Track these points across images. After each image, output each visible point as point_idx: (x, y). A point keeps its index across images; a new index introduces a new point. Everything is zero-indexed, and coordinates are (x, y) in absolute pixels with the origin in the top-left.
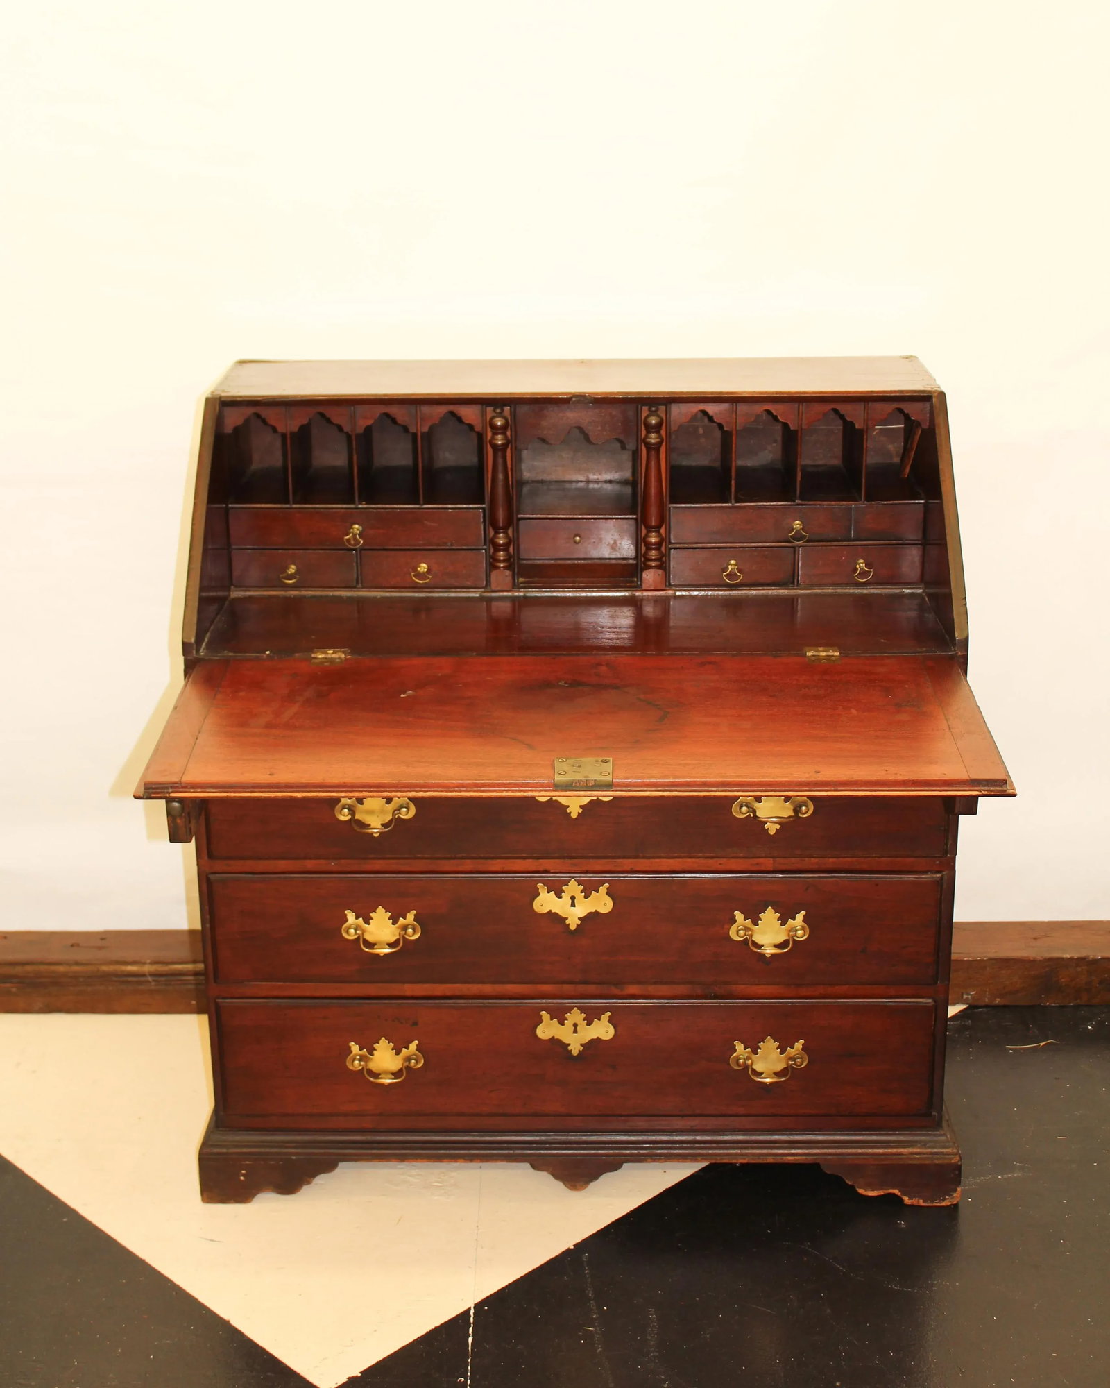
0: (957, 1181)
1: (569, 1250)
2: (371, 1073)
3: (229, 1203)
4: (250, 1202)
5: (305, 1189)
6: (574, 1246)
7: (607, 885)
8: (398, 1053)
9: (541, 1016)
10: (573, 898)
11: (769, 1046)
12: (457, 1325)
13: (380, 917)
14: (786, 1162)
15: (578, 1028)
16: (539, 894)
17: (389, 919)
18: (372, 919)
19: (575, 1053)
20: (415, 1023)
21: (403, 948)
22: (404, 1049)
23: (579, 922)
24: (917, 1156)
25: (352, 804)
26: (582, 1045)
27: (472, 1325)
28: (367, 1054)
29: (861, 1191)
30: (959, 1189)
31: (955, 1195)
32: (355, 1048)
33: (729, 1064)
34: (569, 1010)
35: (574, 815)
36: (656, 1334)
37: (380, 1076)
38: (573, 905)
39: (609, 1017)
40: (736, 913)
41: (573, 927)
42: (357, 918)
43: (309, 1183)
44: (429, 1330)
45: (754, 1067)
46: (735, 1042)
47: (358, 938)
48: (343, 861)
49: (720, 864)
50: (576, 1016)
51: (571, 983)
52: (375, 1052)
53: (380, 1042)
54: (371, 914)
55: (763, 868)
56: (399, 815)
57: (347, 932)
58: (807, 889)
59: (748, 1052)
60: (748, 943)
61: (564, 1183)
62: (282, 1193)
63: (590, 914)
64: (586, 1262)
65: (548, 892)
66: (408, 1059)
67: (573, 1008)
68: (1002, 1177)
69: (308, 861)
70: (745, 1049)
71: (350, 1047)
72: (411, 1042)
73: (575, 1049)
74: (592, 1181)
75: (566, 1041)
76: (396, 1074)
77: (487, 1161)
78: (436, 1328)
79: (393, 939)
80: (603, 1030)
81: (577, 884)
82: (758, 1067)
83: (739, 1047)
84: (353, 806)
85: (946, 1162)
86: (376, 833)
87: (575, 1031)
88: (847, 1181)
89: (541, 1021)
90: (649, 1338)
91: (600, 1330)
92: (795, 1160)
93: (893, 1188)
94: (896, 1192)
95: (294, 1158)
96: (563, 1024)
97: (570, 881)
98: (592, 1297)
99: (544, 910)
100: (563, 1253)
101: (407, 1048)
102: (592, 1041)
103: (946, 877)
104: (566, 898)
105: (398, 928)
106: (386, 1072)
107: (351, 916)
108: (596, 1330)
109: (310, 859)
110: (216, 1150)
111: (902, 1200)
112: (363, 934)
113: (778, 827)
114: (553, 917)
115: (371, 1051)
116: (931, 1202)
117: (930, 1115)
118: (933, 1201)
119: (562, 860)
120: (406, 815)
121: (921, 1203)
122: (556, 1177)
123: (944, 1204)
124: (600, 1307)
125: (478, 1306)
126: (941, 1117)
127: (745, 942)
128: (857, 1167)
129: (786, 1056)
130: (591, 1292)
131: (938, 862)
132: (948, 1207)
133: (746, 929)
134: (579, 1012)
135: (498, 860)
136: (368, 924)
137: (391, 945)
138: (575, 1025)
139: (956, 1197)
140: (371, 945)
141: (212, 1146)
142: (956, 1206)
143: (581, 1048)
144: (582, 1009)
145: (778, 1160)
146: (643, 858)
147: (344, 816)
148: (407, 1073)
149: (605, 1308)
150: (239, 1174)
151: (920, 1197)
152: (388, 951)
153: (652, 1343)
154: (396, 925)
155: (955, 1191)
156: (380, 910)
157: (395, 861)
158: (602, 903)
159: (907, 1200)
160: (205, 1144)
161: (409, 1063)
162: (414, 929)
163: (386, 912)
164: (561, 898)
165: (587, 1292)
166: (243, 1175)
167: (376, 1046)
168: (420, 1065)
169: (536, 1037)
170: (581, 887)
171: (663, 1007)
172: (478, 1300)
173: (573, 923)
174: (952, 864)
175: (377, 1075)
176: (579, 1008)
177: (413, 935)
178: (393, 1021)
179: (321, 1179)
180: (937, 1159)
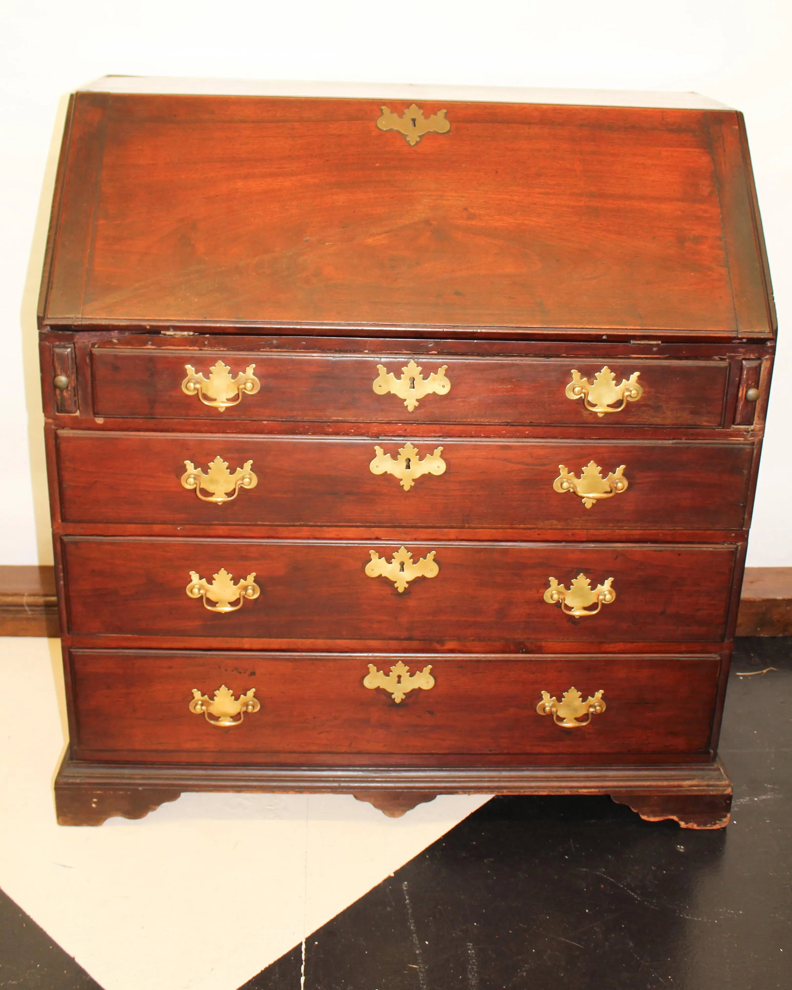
0: (728, 808)
1: (389, 878)
2: (213, 717)
3: (83, 826)
4: (101, 825)
5: (151, 814)
6: (395, 873)
7: (434, 552)
8: (237, 699)
9: (368, 669)
10: (402, 564)
11: (573, 695)
12: (289, 961)
13: (223, 577)
14: (582, 793)
15: (402, 679)
16: (371, 560)
17: (231, 580)
18: (214, 580)
19: (398, 701)
20: (253, 674)
21: (245, 607)
22: (242, 696)
23: (407, 586)
24: (695, 788)
25: (197, 474)
26: (404, 694)
27: (304, 963)
28: (208, 699)
29: (644, 817)
30: (729, 815)
31: (725, 820)
32: (197, 694)
33: (536, 711)
34: (394, 662)
35: (406, 488)
36: (476, 972)
37: (220, 719)
38: (402, 569)
39: (431, 670)
40: (551, 578)
41: (401, 590)
42: (201, 578)
43: (154, 809)
44: (263, 969)
45: (558, 714)
46: (543, 692)
47: (202, 597)
48: (187, 526)
49: (539, 534)
50: (400, 669)
51: (397, 639)
52: (215, 698)
53: (221, 689)
54: (214, 576)
55: (578, 538)
56: (242, 485)
57: (191, 592)
58: (616, 558)
59: (554, 700)
60: (561, 607)
61: (383, 812)
62: (130, 818)
63: (417, 578)
64: (406, 890)
65: (380, 558)
66: (247, 705)
67: (397, 661)
68: (758, 799)
69: (155, 526)
70: (551, 698)
71: (193, 694)
72: (249, 690)
73: (398, 697)
74: (408, 810)
75: (390, 690)
76: (235, 718)
77: (315, 792)
78: (270, 966)
79: (233, 599)
80: (425, 681)
81: (406, 551)
82: (561, 714)
83: (546, 695)
84: (198, 476)
85: (720, 793)
86: (220, 502)
87: (399, 682)
88: (633, 809)
89: (368, 673)
90: (470, 977)
91: (424, 968)
92: (589, 792)
93: (673, 814)
94: (675, 818)
95: (140, 788)
96: (388, 675)
97: (400, 548)
98: (414, 931)
99: (374, 574)
100: (385, 881)
101: (245, 695)
102: (413, 690)
103: (739, 548)
104: (396, 564)
105: (239, 588)
106: (225, 715)
107: (194, 576)
108: (420, 967)
109: (157, 524)
110: (71, 781)
111: (678, 824)
112: (206, 594)
113: (594, 501)
114: (383, 581)
115: (212, 697)
116: (703, 826)
117: (709, 753)
118: (705, 825)
119: (393, 529)
120: (249, 485)
121: (695, 827)
122: (377, 806)
123: (714, 827)
124: (421, 941)
125: (309, 940)
126: (716, 754)
127: (558, 604)
128: (643, 798)
129: (587, 704)
130: (413, 925)
131: (733, 535)
132: (718, 829)
133: (559, 593)
134: (403, 665)
135: (334, 528)
136: (211, 584)
137: (232, 604)
138: (399, 677)
139: (724, 822)
140: (213, 604)
141: (66, 777)
142: (724, 829)
143: (404, 697)
144: (406, 662)
145: (574, 792)
146: (469, 528)
147: (190, 485)
148: (244, 717)
149: (427, 943)
150: (91, 802)
151: (695, 822)
152: (229, 609)
153: (474, 982)
154: (237, 586)
155: (725, 816)
156: (223, 571)
157: (237, 527)
158: (429, 569)
159: (683, 824)
160: (60, 774)
161: (247, 708)
162: (254, 590)
163: (228, 574)
164: (391, 563)
165: (409, 924)
166: (95, 803)
167: (217, 692)
168: (256, 710)
169: (363, 686)
170: (410, 554)
171: (478, 661)
172: (308, 934)
173: (401, 587)
174: (746, 536)
175: (217, 718)
176: (403, 661)
177: (253, 595)
178: (233, 671)
179: (166, 806)
180: (712, 790)
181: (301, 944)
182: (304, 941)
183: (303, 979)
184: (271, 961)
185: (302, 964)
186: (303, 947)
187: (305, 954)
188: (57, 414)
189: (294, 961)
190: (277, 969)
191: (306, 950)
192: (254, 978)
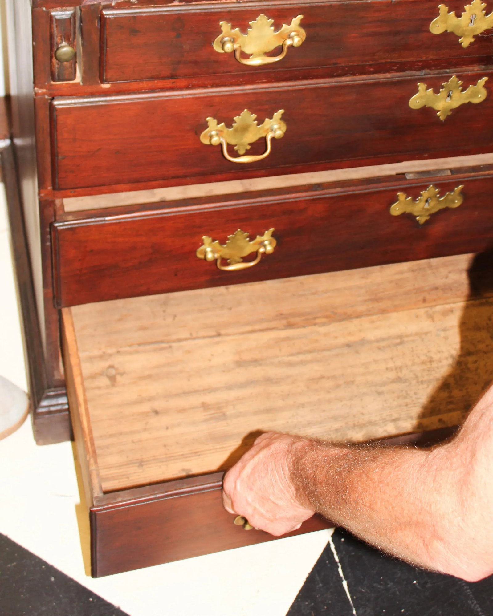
27: (339, 565)
181: (328, 545)
182: (330, 539)
183: (345, 584)
184: (310, 570)
185: (338, 567)
186: (333, 547)
187: (337, 554)
188: (53, 83)
189: (329, 565)
190: (318, 578)
191: (336, 548)
192: (300, 592)
